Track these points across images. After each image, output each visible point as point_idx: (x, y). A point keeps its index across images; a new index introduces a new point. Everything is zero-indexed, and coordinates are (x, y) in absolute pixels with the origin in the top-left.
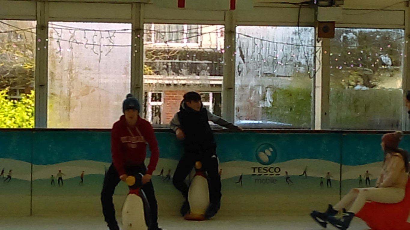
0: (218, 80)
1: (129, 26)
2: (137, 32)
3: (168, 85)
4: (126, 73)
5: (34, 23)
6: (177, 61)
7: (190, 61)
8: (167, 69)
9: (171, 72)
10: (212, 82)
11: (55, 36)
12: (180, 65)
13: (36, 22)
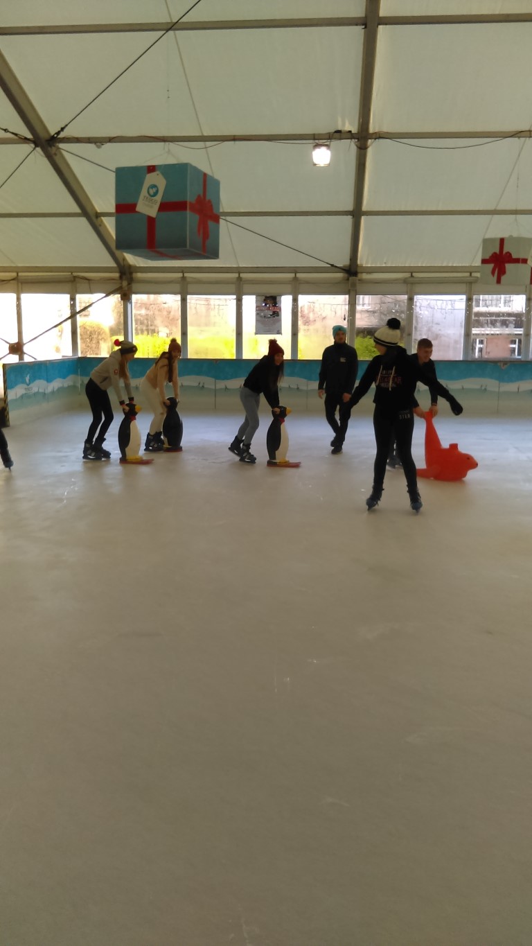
0: (520, 331)
1: (464, 297)
2: (469, 300)
3: (488, 334)
4: (461, 326)
5: (406, 297)
6: (494, 318)
7: (502, 318)
8: (487, 323)
9: (490, 325)
10: (516, 332)
11: (418, 304)
12: (496, 321)
13: (406, 296)
